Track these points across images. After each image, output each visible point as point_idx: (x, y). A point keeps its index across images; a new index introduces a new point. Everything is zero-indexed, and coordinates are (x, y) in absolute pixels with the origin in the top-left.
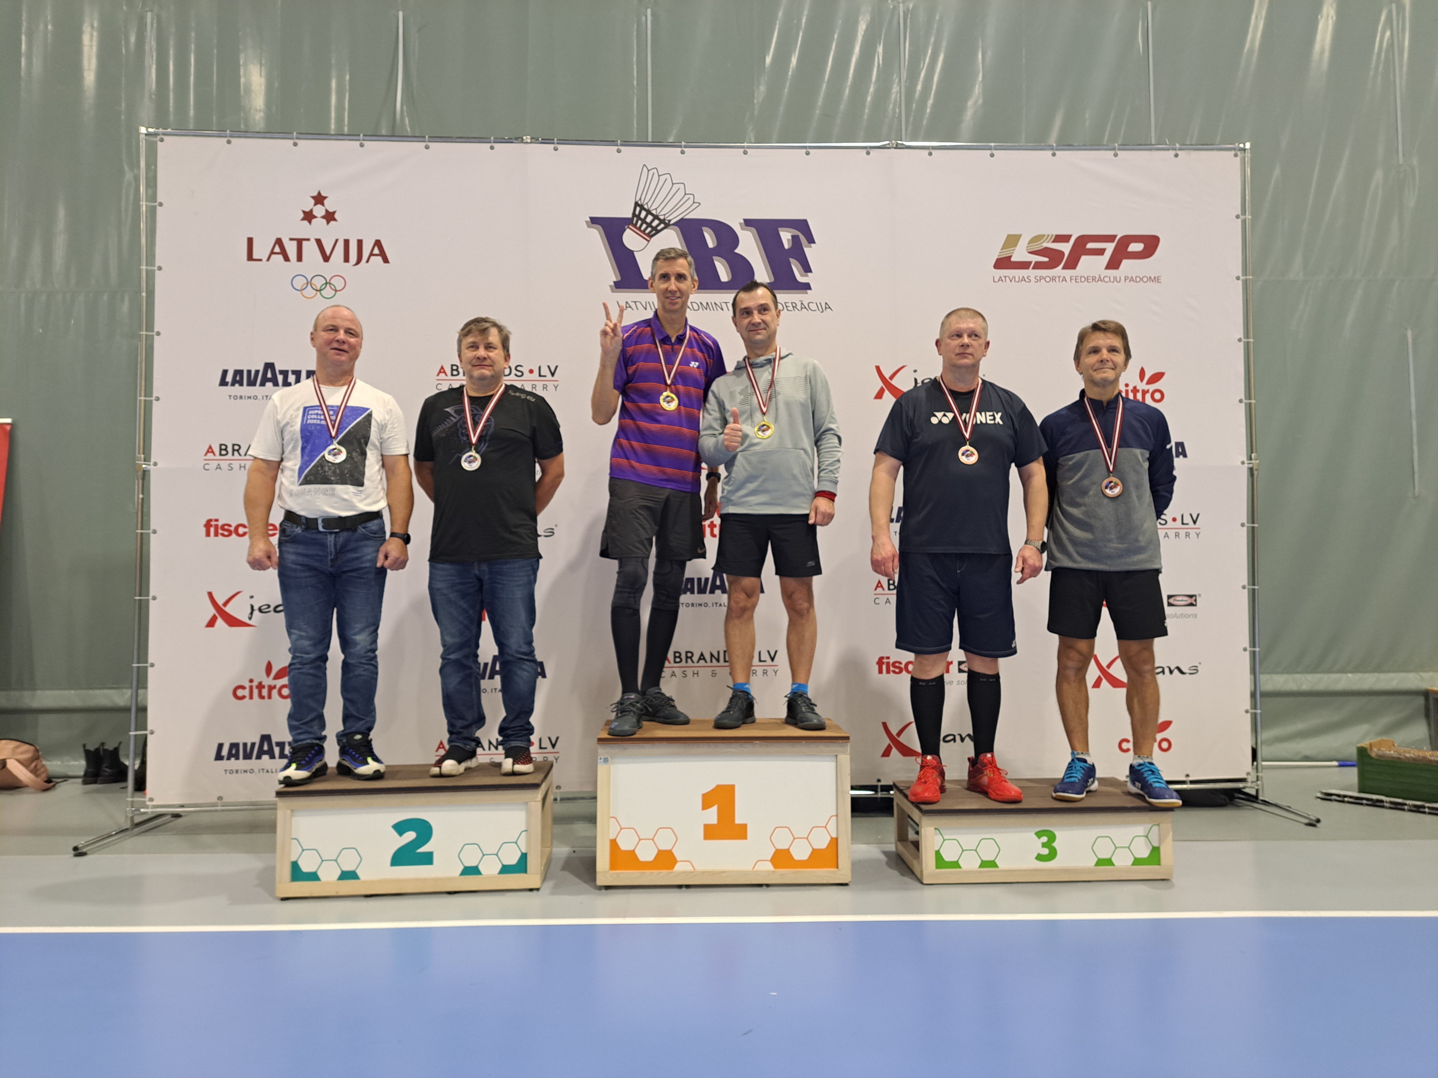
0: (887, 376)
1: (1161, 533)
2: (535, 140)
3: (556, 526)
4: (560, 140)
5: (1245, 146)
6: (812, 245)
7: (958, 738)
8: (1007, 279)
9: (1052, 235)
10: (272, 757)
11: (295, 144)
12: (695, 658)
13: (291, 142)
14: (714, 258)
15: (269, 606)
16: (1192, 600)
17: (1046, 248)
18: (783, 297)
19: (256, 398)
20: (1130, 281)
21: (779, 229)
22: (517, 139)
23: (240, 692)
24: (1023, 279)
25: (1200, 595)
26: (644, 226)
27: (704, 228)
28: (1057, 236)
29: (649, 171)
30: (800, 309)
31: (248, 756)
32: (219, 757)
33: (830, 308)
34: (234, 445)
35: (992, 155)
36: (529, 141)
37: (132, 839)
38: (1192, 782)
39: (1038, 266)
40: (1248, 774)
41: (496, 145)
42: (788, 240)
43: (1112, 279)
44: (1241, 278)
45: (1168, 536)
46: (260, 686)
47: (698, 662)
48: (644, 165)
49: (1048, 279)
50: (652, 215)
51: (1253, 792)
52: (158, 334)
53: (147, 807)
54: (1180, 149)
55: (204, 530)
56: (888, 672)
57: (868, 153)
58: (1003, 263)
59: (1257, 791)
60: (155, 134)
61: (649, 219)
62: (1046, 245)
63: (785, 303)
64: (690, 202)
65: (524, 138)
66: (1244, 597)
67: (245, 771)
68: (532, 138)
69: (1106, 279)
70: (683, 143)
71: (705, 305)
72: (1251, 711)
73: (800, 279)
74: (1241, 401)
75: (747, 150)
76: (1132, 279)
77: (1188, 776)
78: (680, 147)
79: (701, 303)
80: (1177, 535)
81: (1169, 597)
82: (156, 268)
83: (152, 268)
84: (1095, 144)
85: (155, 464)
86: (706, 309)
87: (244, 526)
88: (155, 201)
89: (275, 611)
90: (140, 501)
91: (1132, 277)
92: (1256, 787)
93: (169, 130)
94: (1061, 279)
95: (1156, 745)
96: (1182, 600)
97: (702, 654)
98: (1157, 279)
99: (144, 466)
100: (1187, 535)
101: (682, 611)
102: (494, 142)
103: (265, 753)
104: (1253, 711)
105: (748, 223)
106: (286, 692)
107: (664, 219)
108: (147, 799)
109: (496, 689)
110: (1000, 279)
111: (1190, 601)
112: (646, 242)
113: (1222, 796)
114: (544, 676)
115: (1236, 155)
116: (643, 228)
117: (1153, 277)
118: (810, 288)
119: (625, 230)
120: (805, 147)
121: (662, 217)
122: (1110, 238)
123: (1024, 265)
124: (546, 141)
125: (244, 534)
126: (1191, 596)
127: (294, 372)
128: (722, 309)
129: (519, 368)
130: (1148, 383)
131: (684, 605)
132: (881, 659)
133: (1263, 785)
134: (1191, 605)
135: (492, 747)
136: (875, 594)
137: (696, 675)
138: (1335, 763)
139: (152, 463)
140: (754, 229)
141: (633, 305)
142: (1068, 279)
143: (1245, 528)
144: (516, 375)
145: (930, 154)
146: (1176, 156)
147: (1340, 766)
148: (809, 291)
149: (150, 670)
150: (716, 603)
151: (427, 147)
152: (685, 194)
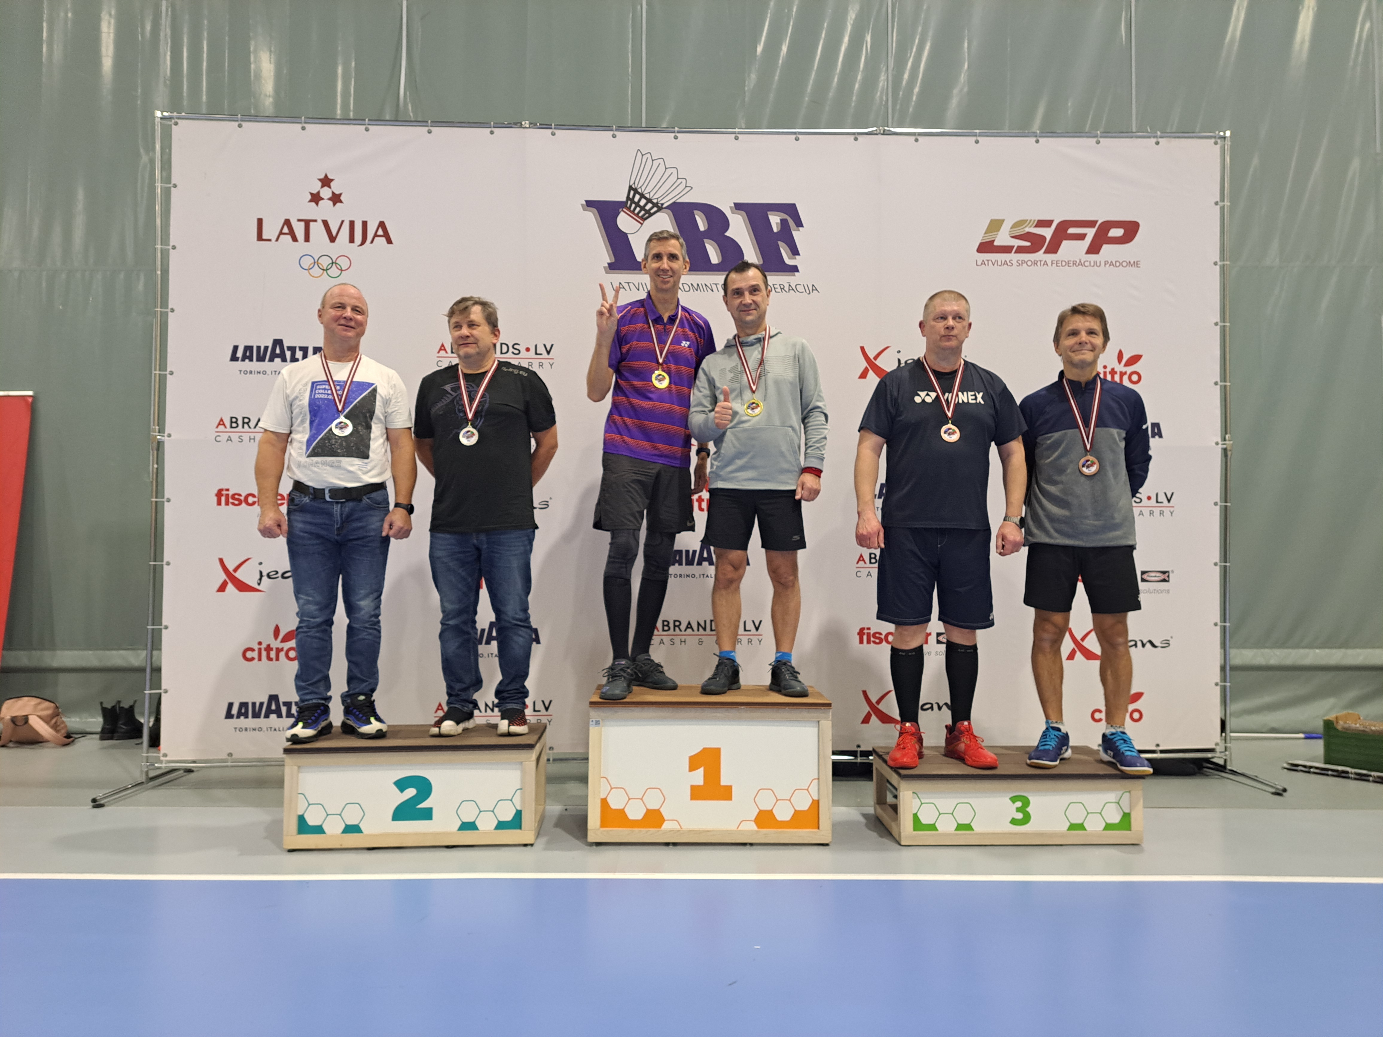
0: (871, 356)
1: (1136, 511)
2: (533, 125)
3: (551, 498)
4: (557, 125)
5: (1225, 134)
6: (801, 228)
7: (935, 707)
8: (990, 262)
9: (1035, 221)
10: (280, 716)
11: (303, 128)
12: (683, 627)
13: (300, 126)
14: (705, 240)
15: (277, 573)
16: (1165, 576)
17: (1028, 233)
18: (773, 279)
19: (265, 373)
20: (1110, 265)
21: (769, 213)
22: (515, 124)
23: (249, 655)
24: (1006, 263)
25: (1173, 571)
26: (638, 209)
27: (695, 212)
28: (1039, 221)
29: (643, 155)
30: (787, 290)
31: (256, 715)
32: (229, 715)
33: (816, 290)
34: (244, 418)
35: (977, 142)
36: (528, 126)
37: (147, 792)
38: (1162, 752)
39: (1020, 250)
40: (1217, 744)
41: (496, 130)
42: (777, 224)
43: (1092, 264)
44: (1219, 263)
45: (1143, 514)
46: (269, 649)
47: (685, 630)
48: (639, 150)
49: (1029, 263)
50: (646, 198)
51: (1221, 762)
52: (172, 310)
53: (161, 762)
54: (1161, 137)
55: (215, 499)
56: (869, 642)
57: (856, 139)
58: (986, 247)
59: (1225, 760)
60: (170, 118)
61: (643, 202)
62: (1028, 230)
63: (773, 285)
64: (683, 186)
65: (523, 123)
66: (1216, 573)
67: (254, 729)
68: (530, 123)
69: (1087, 264)
70: (676, 129)
71: (696, 286)
72: (1220, 684)
73: (789, 261)
74: (1216, 383)
75: (739, 135)
76: (1111, 264)
77: (1158, 745)
78: (674, 132)
79: (692, 285)
80: (1151, 513)
81: (1143, 573)
82: (170, 247)
83: (167, 247)
84: (1077, 132)
85: (169, 436)
86: (697, 290)
87: (253, 496)
88: (170, 183)
89: (283, 577)
90: (155, 471)
91: (1112, 262)
92: (1224, 757)
93: (183, 114)
94: (1042, 263)
95: (1128, 715)
96: (1156, 576)
97: (689, 623)
98: (1136, 264)
99: (158, 437)
100: (1162, 513)
101: (671, 582)
102: (494, 127)
103: (273, 712)
104: (1223, 684)
105: (739, 207)
106: (292, 654)
107: (657, 203)
108: (161, 755)
109: (492, 654)
110: (983, 263)
111: (1163, 577)
112: (640, 225)
113: (1192, 766)
114: (538, 642)
115: (1216, 143)
116: (636, 211)
117: (1132, 262)
118: (798, 271)
119: (619, 213)
120: (795, 133)
121: (655, 201)
122: (1091, 224)
123: (1006, 249)
124: (544, 126)
125: (254, 503)
126: (1164, 573)
127: (301, 349)
128: (712, 291)
129: (516, 347)
130: (1126, 365)
131: (673, 576)
132: (862, 630)
133: (1231, 754)
134: (1164, 580)
135: (488, 709)
136: (857, 568)
137: (683, 643)
138: (1302, 735)
139: (166, 434)
140: (744, 213)
141: (626, 286)
142: (1049, 264)
143: (1218, 507)
144: (513, 353)
145: (917, 140)
146: (1157, 143)
147: (1306, 738)
148: (796, 274)
149: (164, 631)
150: (703, 575)
151: (430, 132)
152: (678, 178)
